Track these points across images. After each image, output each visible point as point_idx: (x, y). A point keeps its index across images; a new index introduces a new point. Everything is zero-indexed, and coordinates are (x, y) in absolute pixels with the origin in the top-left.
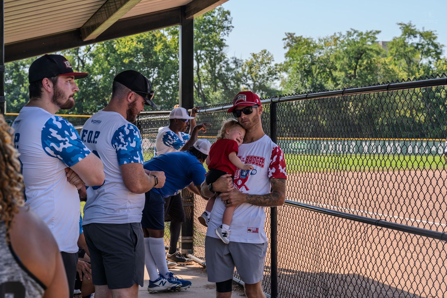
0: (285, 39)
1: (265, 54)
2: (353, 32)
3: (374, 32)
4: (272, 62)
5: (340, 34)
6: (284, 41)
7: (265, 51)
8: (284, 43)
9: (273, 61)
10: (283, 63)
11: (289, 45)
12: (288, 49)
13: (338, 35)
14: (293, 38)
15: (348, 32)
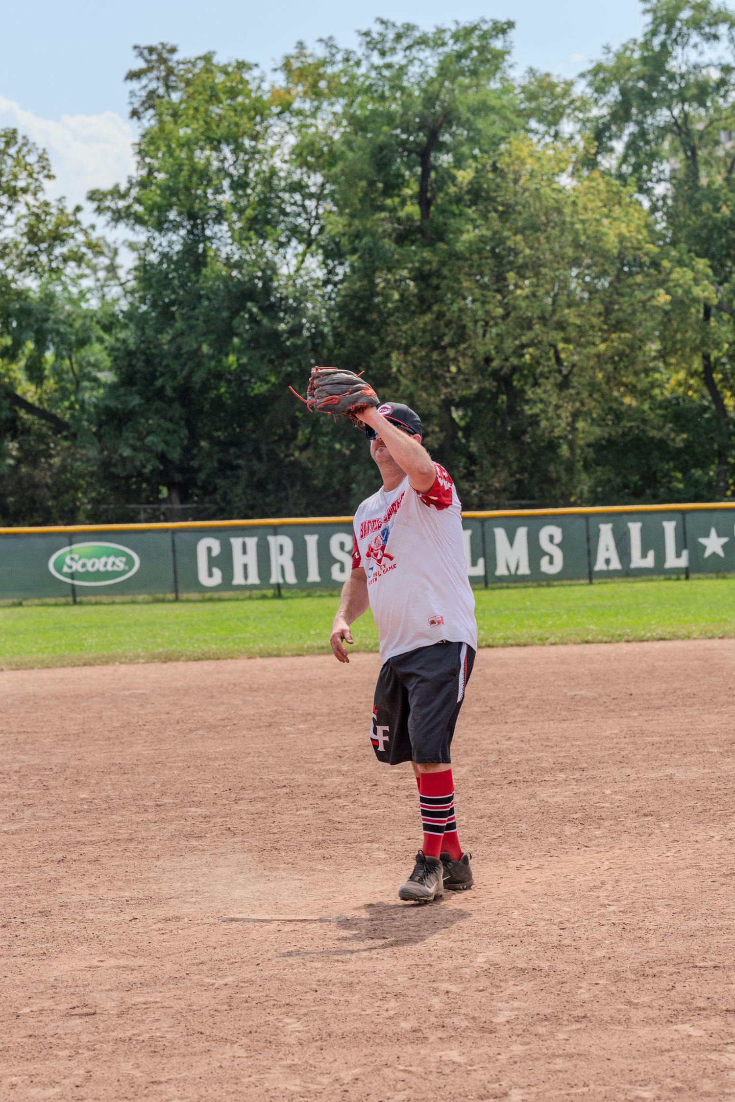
1: (12, 150)
2: (391, 35)
3: (485, 27)
4: (46, 183)
5: (329, 43)
6: (135, 85)
8: (132, 94)
9: (50, 177)
10: (123, 187)
11: (152, 101)
12: (149, 121)
13: (321, 52)
14: (170, 71)
15: (367, 34)
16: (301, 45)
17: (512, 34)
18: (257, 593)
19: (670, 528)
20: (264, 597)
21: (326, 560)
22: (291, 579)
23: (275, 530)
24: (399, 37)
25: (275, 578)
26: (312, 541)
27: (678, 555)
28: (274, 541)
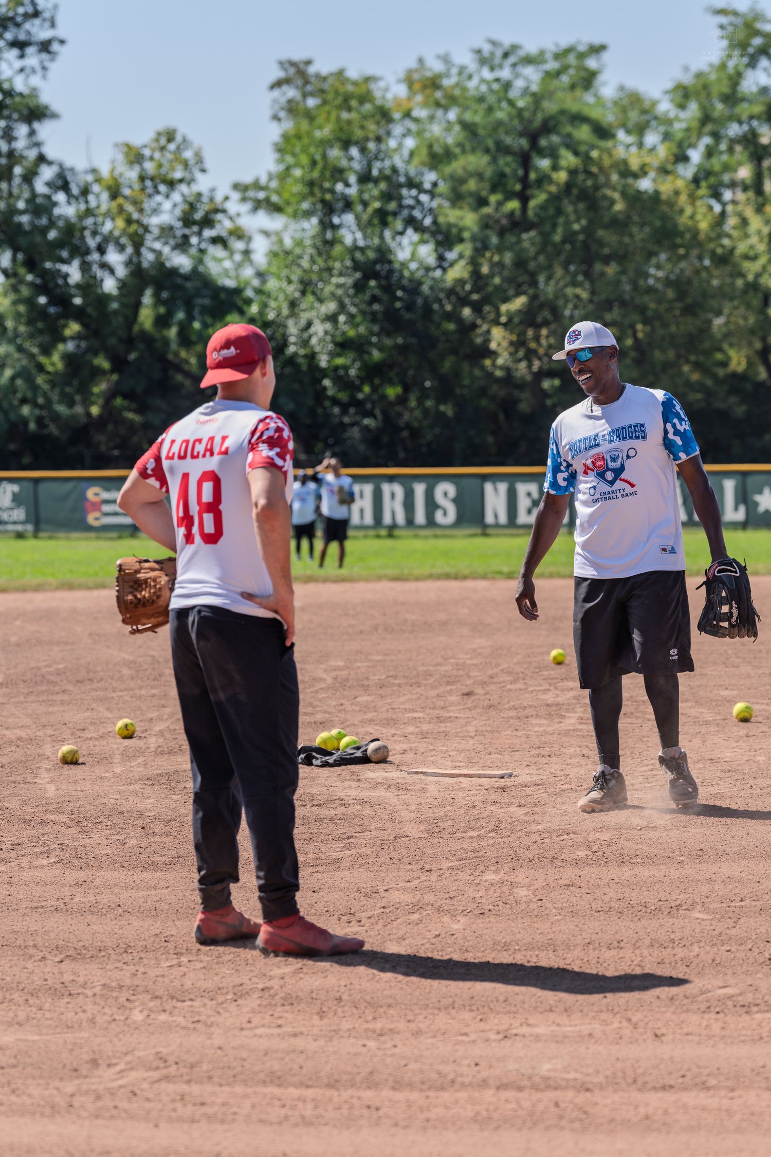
0: (278, 84)
1: (172, 147)
2: (499, 53)
4: (199, 176)
5: (446, 59)
6: (276, 93)
7: (170, 136)
8: (275, 101)
9: (203, 171)
10: (263, 180)
11: (292, 108)
12: (288, 125)
13: (438, 66)
14: (307, 82)
15: (479, 52)
16: (421, 61)
17: (606, 56)
18: (372, 533)
19: (729, 486)
20: (378, 536)
21: (431, 506)
22: (401, 519)
23: (391, 479)
24: (506, 55)
25: (387, 519)
26: (420, 489)
27: (736, 509)
28: (386, 488)
